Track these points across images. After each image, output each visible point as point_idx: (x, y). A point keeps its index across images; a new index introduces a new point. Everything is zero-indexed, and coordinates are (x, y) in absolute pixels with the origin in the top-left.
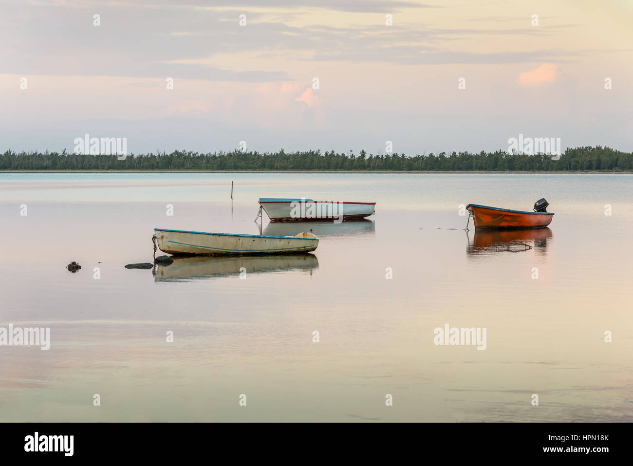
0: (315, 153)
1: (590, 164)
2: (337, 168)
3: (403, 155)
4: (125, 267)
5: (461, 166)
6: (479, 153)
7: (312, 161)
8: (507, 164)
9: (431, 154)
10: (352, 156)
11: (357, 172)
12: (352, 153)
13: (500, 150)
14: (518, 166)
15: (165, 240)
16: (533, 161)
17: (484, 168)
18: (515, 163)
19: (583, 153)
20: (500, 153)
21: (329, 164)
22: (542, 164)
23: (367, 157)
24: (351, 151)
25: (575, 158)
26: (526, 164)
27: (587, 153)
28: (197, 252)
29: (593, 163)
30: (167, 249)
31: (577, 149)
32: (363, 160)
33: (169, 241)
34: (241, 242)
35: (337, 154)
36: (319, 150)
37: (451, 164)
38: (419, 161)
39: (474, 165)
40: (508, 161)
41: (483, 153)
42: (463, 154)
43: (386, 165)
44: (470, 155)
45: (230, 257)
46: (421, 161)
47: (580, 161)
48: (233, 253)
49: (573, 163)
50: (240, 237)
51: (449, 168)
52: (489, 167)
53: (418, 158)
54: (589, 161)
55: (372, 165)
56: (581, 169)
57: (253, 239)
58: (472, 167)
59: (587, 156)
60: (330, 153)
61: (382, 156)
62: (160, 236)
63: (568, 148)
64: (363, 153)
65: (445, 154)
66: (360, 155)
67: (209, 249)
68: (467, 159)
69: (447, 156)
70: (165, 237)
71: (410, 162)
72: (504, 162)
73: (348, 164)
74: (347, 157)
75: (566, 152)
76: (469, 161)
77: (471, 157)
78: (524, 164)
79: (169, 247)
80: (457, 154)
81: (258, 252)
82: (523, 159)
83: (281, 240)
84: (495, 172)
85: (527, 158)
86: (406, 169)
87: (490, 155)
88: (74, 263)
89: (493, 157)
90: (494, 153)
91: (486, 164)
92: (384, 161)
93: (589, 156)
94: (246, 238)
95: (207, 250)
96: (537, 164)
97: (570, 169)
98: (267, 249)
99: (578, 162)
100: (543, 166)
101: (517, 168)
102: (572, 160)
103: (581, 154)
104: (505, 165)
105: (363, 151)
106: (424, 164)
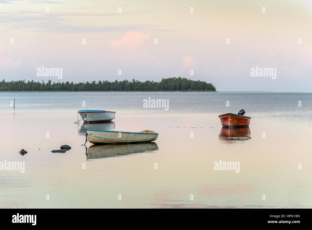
0: (22, 81)
1: (176, 87)
2: (35, 90)
3: (72, 82)
4: (52, 152)
5: (104, 88)
6: (114, 81)
7: (22, 86)
8: (130, 88)
9: (88, 82)
10: (43, 83)
11: (46, 92)
12: (43, 81)
13: (126, 80)
14: (136, 89)
15: (92, 135)
16: (144, 86)
17: (117, 89)
18: (134, 87)
19: (171, 81)
20: (126, 81)
21: (31, 87)
22: (149, 87)
23: (52, 83)
24: (43, 80)
25: (167, 84)
26: (140, 87)
27: (173, 81)
28: (107, 142)
29: (177, 87)
30: (92, 141)
31: (168, 79)
32: (50, 86)
33: (94, 136)
34: (130, 135)
35: (35, 82)
36: (24, 80)
37: (99, 87)
38: (81, 86)
39: (111, 87)
40: (130, 86)
41: (116, 81)
42: (105, 82)
43: (62, 88)
44: (109, 82)
45: (123, 145)
46: (82, 86)
47: (170, 86)
48: (125, 142)
49: (166, 87)
50: (130, 133)
51: (98, 89)
52: (120, 89)
53: (81, 84)
54: (175, 85)
55: (55, 88)
56: (170, 90)
57: (134, 134)
58: (110, 89)
59: (173, 83)
60: (31, 81)
61: (60, 83)
62: (90, 134)
63: (163, 78)
64: (50, 81)
65: (95, 82)
66: (48, 82)
67: (114, 140)
68: (108, 85)
69: (97, 83)
70: (92, 134)
71: (76, 86)
72: (128, 86)
73: (42, 87)
74: (40, 84)
75: (162, 80)
76: (109, 85)
77: (110, 83)
78: (139, 87)
79: (94, 140)
80: (102, 82)
81: (135, 141)
82: (139, 85)
83: (146, 134)
84: (123, 91)
85: (141, 84)
86: (74, 90)
87: (120, 82)
88: (23, 150)
89: (122, 83)
90: (122, 81)
91: (118, 87)
92: (61, 86)
93: (175, 82)
94: (132, 134)
95: (113, 141)
96: (146, 87)
97: (164, 90)
98: (139, 140)
99: (169, 86)
100: (150, 88)
101: (135, 90)
102: (166, 85)
103: (170, 81)
104: (129, 87)
105: (50, 80)
106: (84, 87)
